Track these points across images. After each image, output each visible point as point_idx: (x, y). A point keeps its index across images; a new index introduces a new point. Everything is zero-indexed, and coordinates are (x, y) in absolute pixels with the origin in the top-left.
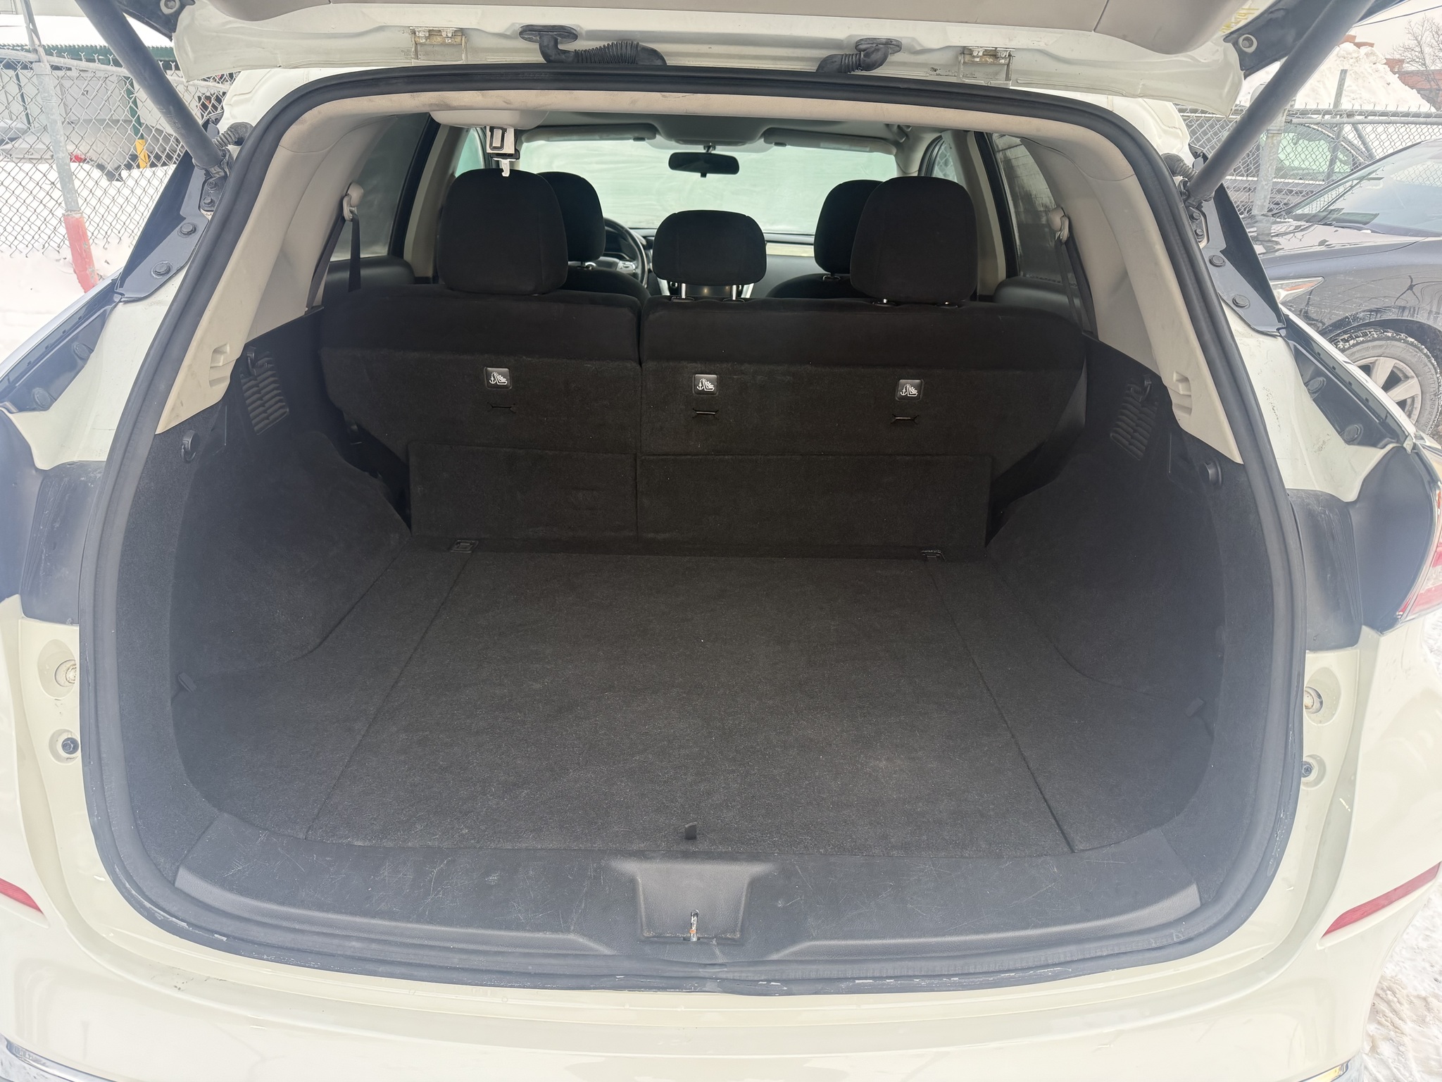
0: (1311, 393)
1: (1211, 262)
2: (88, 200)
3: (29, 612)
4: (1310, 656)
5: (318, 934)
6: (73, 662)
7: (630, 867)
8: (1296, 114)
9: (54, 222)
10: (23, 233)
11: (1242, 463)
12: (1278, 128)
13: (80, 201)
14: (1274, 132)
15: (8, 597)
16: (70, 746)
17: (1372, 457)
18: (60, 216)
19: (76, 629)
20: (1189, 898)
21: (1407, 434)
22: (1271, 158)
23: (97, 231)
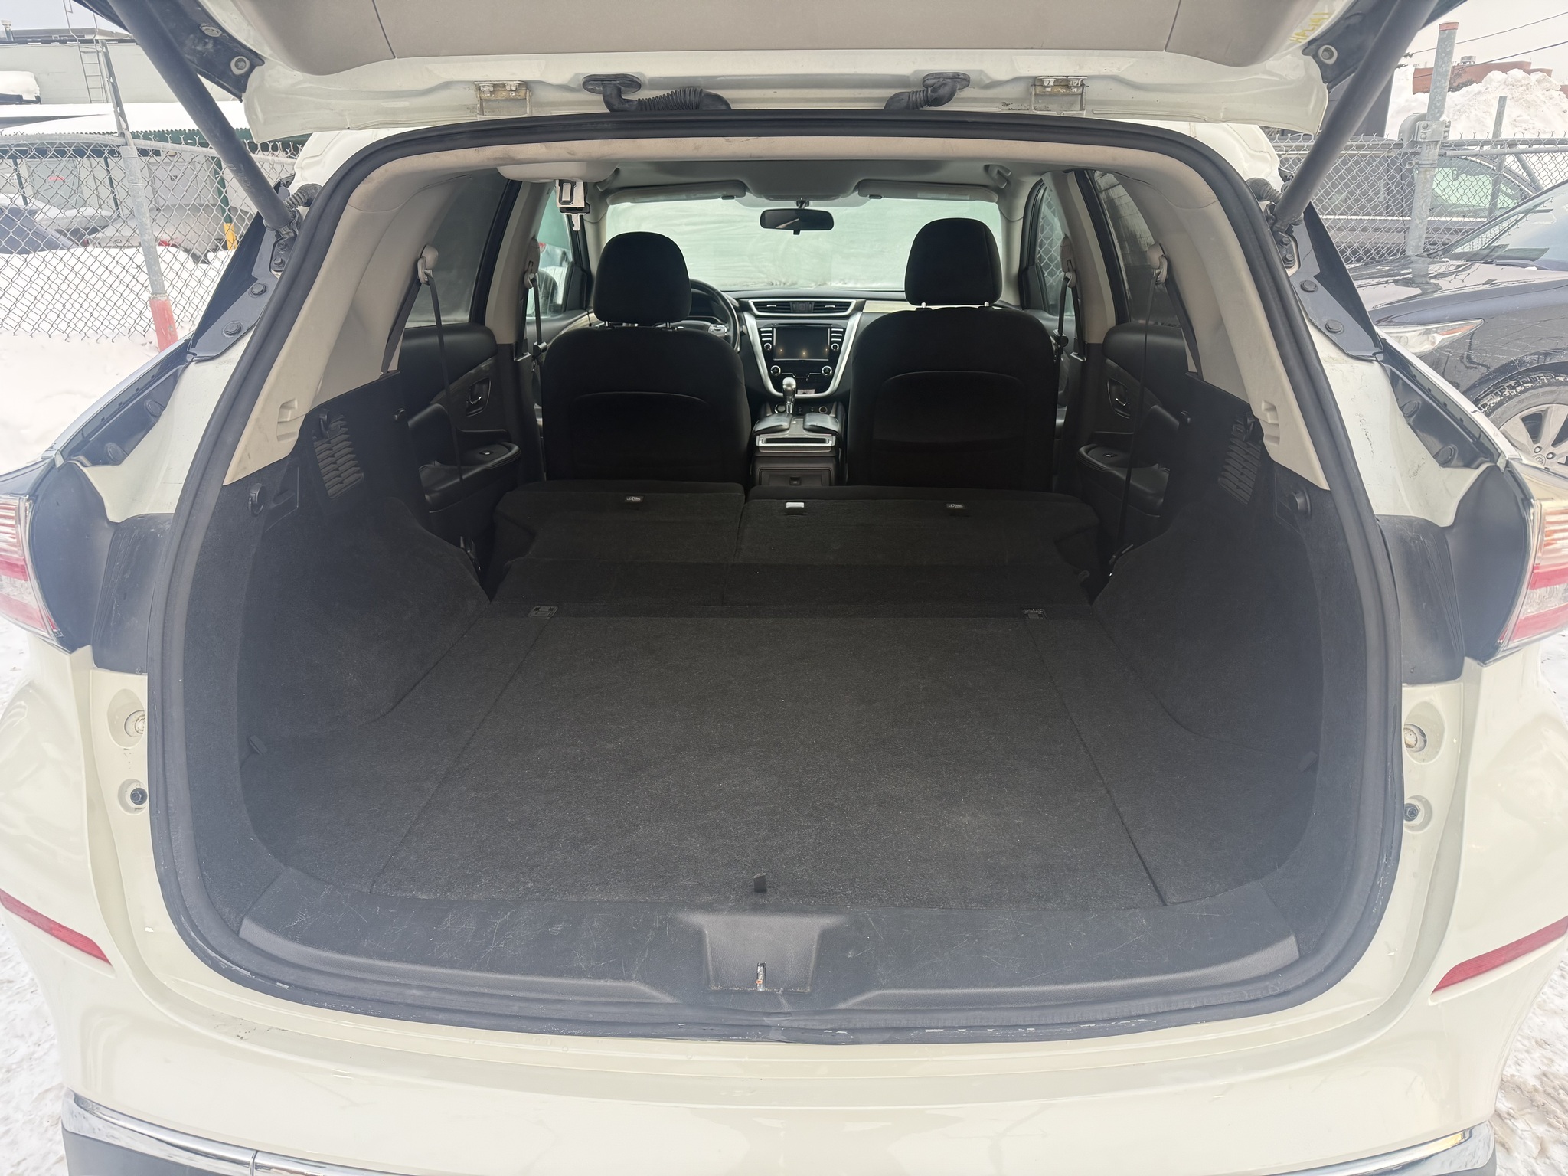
0: (1407, 416)
1: (1303, 288)
2: (174, 283)
3: (100, 662)
4: (1406, 690)
5: (379, 982)
6: (142, 713)
7: (699, 919)
8: (1451, 146)
9: (140, 306)
10: (109, 318)
11: (1328, 489)
12: (1431, 162)
13: (166, 284)
14: (1429, 166)
15: (80, 647)
16: (138, 796)
17: (1465, 479)
18: (146, 299)
19: (144, 678)
20: (1286, 949)
21: (1500, 451)
22: (1425, 194)
23: (183, 314)
